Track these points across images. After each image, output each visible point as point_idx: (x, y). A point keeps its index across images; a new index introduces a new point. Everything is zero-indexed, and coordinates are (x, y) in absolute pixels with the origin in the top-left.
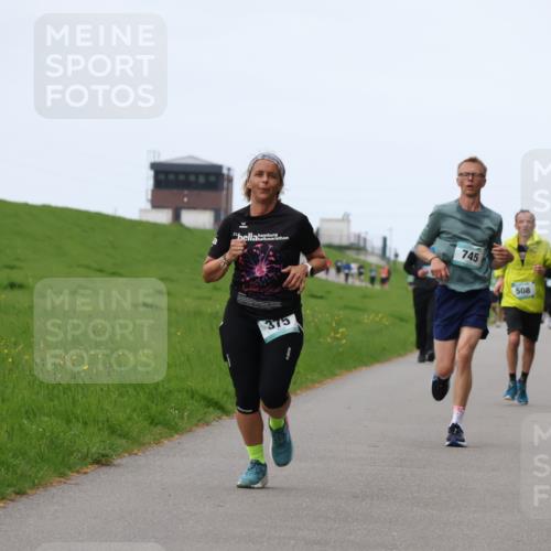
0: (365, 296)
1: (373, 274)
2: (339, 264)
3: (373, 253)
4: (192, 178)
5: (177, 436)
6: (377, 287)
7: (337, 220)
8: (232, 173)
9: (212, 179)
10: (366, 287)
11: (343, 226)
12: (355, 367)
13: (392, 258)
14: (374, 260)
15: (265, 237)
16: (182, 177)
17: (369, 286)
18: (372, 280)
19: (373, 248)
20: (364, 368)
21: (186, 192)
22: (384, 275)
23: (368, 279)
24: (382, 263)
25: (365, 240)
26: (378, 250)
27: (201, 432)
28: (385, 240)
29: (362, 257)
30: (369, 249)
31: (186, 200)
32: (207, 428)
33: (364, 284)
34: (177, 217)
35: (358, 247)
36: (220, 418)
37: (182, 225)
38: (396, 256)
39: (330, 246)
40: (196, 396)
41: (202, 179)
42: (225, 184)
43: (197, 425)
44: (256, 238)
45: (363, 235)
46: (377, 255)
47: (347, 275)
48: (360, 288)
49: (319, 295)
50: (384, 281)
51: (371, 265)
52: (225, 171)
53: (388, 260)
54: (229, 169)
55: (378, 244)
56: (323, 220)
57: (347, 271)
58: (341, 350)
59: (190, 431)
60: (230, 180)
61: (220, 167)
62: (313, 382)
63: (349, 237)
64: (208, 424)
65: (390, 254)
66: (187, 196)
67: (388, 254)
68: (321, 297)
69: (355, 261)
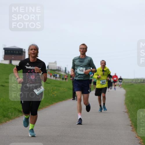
0: (61, 83)
1: (63, 77)
2: (54, 75)
3: (63, 72)
4: (15, 52)
5: (11, 120)
6: (64, 80)
7: (53, 63)
8: (25, 51)
9: (20, 52)
10: (61, 81)
11: (55, 64)
12: (58, 102)
13: (68, 73)
14: (63, 73)
15: (34, 68)
16: (12, 52)
17: (62, 80)
18: (63, 79)
19: (63, 70)
20: (60, 102)
21: (13, 56)
22: (66, 78)
23: (62, 78)
24: (65, 74)
25: (60, 68)
26: (64, 71)
27: (17, 119)
28: (66, 68)
29: (60, 73)
30: (62, 70)
31: (13, 58)
32: (19, 118)
33: (60, 80)
34: (11, 62)
35: (59, 70)
36: (22, 115)
37: (12, 64)
38: (69, 72)
39: (51, 70)
40: (16, 110)
41: (17, 52)
42: (23, 54)
43: (16, 117)
44: (32, 68)
45: (60, 67)
46: (64, 72)
47: (56, 77)
48: (59, 81)
49: (48, 82)
50: (66, 79)
51: (62, 75)
52: (23, 50)
53: (67, 73)
54: (24, 50)
55: (64, 69)
56: (49, 63)
57: (56, 76)
58: (55, 97)
59: (14, 119)
60: (25, 52)
61: (22, 49)
62: (47, 106)
63: (56, 67)
64: (19, 117)
65: (67, 72)
66: (13, 57)
67: (66, 72)
68: (49, 83)
69: (58, 74)
